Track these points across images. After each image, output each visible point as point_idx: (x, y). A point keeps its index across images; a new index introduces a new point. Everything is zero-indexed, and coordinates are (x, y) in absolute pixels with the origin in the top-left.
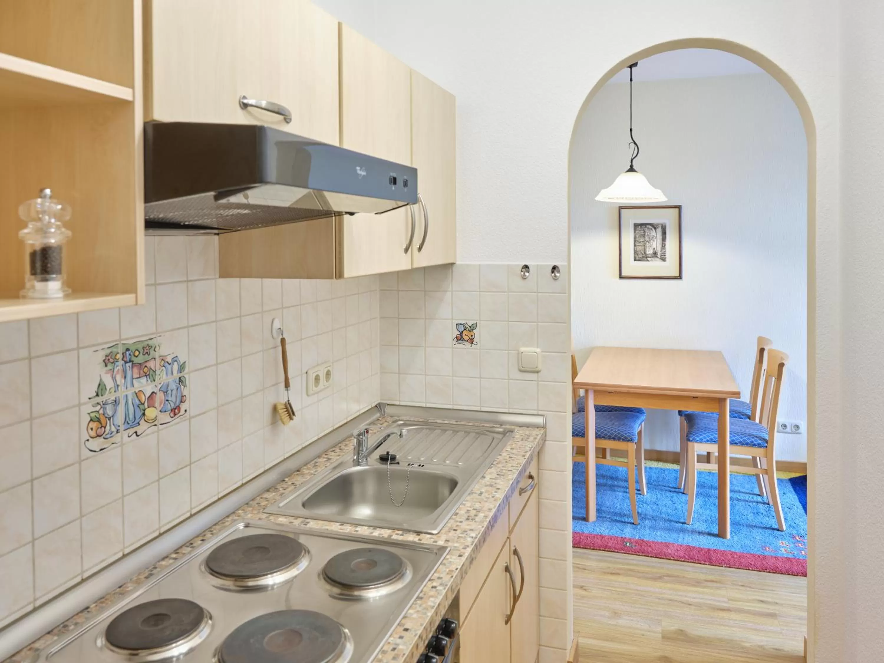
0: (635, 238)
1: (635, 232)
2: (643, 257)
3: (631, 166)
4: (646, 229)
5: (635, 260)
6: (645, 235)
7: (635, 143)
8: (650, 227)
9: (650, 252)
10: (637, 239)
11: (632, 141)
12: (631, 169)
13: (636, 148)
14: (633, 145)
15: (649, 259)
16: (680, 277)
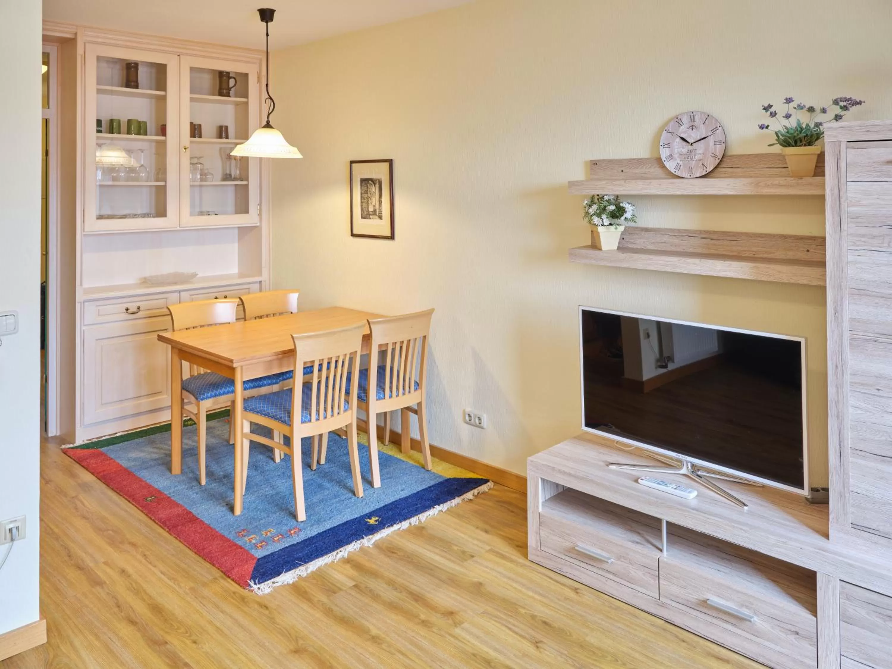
0: (361, 194)
1: (361, 188)
2: (367, 214)
3: (268, 122)
4: (369, 184)
5: (362, 218)
6: (367, 190)
7: (271, 99)
8: (370, 182)
9: (371, 209)
10: (363, 196)
11: (268, 97)
12: (268, 125)
13: (272, 103)
14: (270, 100)
15: (371, 217)
16: (392, 237)
